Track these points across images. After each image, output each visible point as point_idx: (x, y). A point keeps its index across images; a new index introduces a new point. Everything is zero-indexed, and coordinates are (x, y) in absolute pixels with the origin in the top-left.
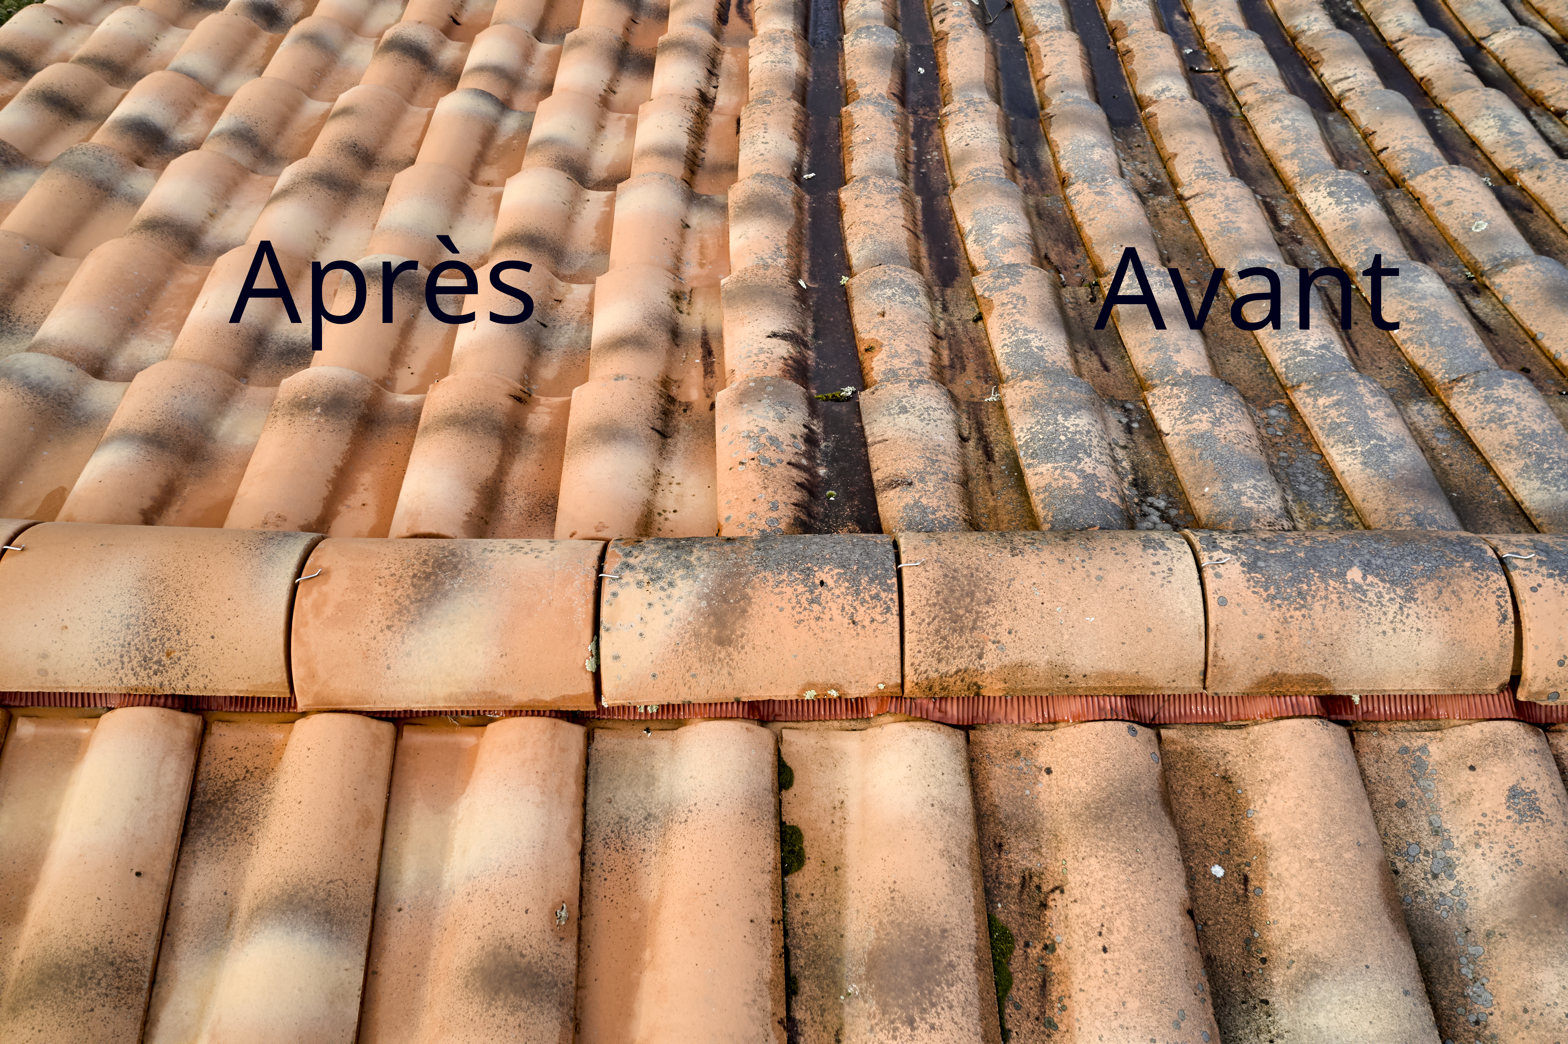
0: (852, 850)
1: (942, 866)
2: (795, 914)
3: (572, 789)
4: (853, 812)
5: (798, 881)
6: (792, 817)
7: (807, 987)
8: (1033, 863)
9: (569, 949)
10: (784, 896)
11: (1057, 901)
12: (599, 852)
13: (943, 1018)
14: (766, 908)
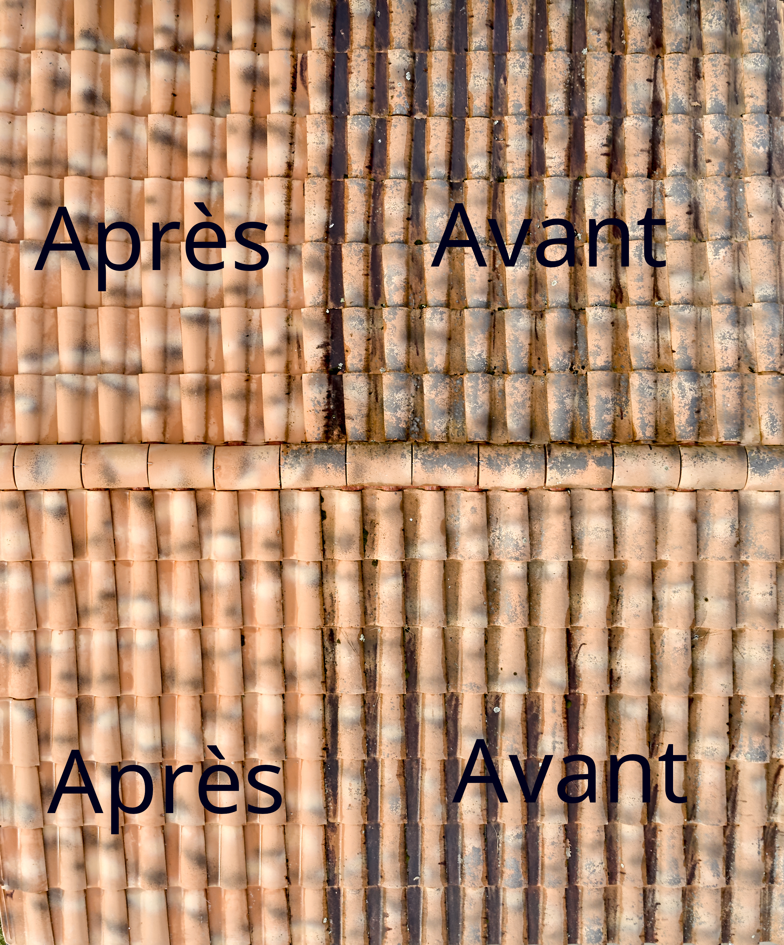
0: (336, 515)
1: (354, 522)
2: (325, 529)
3: (277, 505)
4: (337, 508)
5: (326, 522)
6: (324, 509)
7: (327, 543)
8: (373, 518)
9: (280, 538)
10: (322, 526)
11: (377, 526)
12: (284, 517)
13: (352, 551)
14: (319, 529)
